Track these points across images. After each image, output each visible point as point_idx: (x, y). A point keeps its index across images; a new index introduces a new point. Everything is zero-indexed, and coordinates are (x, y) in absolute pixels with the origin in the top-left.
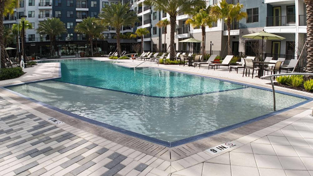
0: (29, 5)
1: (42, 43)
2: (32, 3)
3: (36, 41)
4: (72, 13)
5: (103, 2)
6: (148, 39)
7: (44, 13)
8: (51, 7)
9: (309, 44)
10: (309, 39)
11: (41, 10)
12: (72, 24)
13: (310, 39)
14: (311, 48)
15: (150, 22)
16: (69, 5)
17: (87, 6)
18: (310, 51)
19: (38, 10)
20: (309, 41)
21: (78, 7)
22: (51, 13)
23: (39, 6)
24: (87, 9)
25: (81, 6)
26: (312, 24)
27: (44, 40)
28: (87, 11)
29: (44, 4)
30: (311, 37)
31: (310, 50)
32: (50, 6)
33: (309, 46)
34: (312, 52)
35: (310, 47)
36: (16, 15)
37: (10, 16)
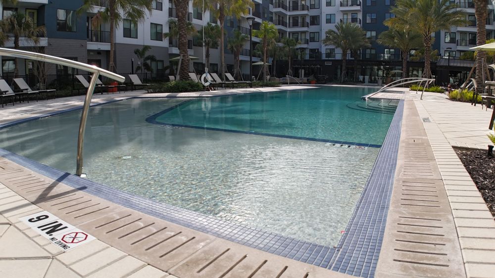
0: (327, 6)
2: (331, 2)
7: (350, 17)
11: (345, 13)
16: (388, 3)
19: (341, 12)
22: (360, 16)
23: (341, 6)
29: (350, 3)
32: (358, 5)
36: (308, 20)
37: (299, 21)
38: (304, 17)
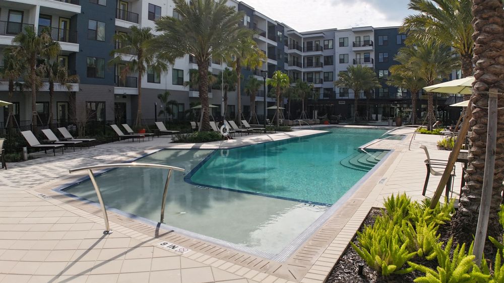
0: (340, 46)
2: (344, 42)
7: (362, 57)
11: (358, 52)
16: (399, 42)
19: (354, 52)
22: (372, 56)
23: (354, 46)
29: (362, 43)
32: (370, 45)
36: (322, 60)
37: (314, 61)
38: (318, 57)
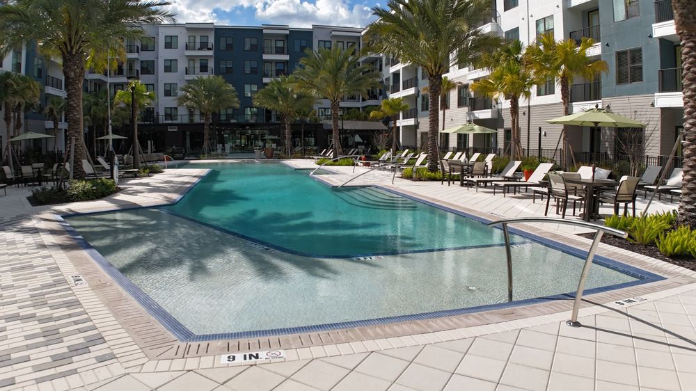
0: (166, 48)
1: (191, 125)
2: (171, 43)
3: (178, 121)
4: (254, 64)
5: (319, 41)
6: (411, 122)
7: (198, 65)
8: (211, 53)
9: (687, 137)
10: (688, 126)
11: (191, 58)
12: (255, 88)
13: (690, 124)
14: (691, 147)
15: (416, 85)
16: (247, 47)
17: (286, 50)
18: (688, 157)
19: (185, 58)
20: (688, 129)
21: (268, 53)
22: (211, 64)
23: (187, 49)
24: (286, 57)
25: (274, 50)
26: (693, 87)
27: (197, 119)
28: (287, 61)
29: (198, 46)
30: (691, 121)
31: (689, 152)
32: (210, 49)
33: (687, 142)
34: (694, 158)
35: (689, 145)
36: (137, 67)
37: (125, 68)
38: (131, 62)
